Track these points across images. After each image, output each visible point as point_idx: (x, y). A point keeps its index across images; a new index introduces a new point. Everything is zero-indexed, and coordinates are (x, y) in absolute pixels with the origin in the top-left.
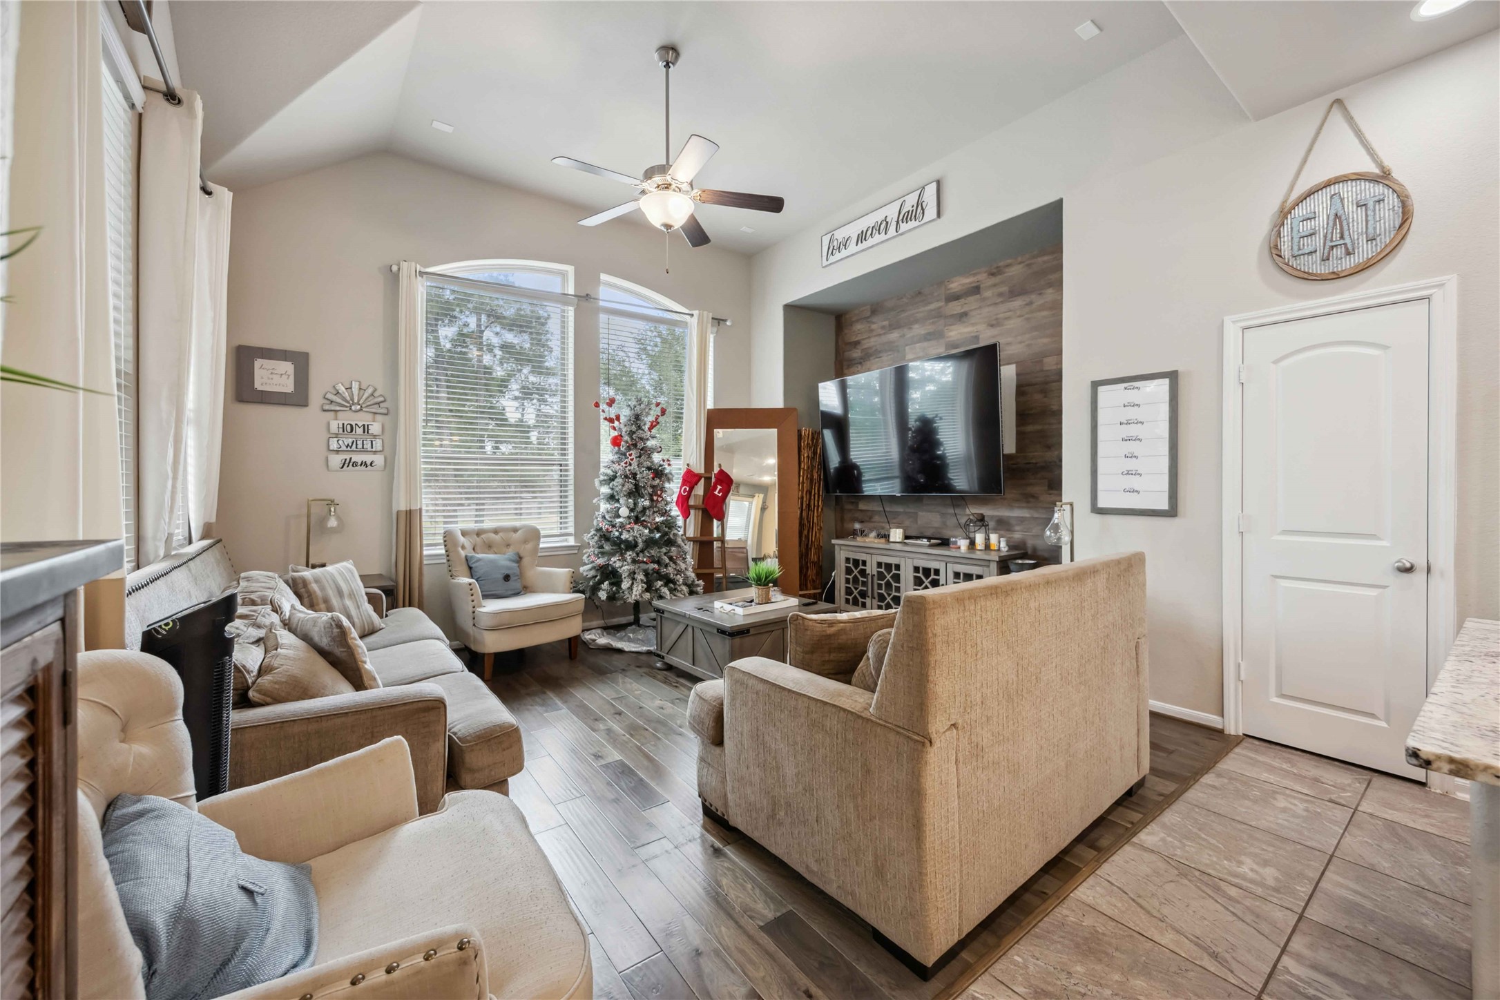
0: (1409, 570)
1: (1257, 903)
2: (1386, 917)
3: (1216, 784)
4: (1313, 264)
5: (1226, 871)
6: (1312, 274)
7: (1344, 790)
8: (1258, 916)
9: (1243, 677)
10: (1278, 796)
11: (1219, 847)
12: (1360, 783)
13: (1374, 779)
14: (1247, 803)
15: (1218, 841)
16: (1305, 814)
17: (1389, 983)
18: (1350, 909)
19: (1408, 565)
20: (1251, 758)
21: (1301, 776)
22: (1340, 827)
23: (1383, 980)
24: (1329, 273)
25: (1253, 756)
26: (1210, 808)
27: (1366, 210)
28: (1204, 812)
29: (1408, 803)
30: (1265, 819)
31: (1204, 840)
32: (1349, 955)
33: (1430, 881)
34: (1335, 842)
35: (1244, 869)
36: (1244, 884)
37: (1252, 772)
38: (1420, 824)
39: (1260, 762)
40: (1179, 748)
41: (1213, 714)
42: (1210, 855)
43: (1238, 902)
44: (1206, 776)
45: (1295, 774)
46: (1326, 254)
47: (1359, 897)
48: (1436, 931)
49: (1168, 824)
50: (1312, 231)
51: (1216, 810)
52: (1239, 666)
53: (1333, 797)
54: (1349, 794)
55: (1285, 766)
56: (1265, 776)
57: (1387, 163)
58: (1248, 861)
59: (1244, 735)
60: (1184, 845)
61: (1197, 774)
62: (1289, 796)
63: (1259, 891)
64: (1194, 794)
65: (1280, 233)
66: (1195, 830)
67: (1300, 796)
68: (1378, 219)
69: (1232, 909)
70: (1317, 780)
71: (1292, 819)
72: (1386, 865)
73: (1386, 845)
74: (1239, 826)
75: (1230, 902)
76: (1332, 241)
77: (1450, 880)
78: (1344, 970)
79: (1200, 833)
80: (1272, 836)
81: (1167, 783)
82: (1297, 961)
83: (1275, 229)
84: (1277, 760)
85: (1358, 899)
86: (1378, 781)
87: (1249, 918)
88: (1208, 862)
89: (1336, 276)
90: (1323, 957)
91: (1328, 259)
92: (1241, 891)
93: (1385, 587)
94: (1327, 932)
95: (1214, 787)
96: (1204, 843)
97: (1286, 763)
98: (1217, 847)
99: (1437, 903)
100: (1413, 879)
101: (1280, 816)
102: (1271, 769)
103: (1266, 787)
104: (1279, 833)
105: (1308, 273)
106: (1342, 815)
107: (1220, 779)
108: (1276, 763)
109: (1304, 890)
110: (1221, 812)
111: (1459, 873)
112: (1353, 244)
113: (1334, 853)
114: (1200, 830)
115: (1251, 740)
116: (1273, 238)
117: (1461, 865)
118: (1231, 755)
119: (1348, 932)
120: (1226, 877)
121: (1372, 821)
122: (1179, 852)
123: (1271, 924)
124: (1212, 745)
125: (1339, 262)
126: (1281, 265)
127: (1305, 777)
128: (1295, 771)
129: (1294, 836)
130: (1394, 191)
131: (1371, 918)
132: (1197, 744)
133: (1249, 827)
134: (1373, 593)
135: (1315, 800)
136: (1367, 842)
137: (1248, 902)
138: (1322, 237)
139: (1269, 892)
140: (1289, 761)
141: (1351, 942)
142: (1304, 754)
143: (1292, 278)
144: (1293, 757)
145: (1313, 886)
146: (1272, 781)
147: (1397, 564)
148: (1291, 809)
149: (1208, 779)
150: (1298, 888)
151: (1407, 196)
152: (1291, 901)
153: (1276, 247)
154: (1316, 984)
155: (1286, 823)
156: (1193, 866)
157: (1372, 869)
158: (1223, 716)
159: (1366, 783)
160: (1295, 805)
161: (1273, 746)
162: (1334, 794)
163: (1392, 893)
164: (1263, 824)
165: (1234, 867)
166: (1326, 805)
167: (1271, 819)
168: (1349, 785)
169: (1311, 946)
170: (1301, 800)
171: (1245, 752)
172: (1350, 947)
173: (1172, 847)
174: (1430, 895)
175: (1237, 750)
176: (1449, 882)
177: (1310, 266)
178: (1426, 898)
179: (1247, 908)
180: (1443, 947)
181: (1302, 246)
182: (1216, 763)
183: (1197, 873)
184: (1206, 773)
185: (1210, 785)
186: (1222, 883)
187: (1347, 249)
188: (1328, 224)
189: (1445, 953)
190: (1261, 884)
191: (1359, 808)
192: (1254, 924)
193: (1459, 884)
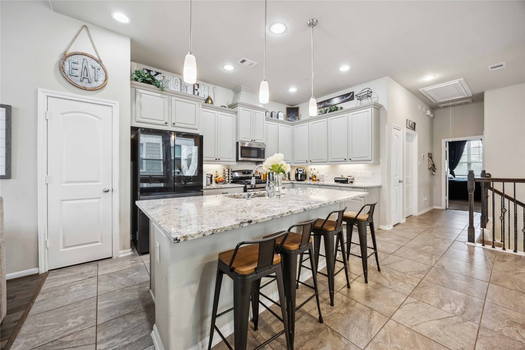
0: (108, 191)
1: (80, 334)
2: (119, 305)
3: (44, 298)
4: (77, 81)
5: (62, 332)
6: (77, 85)
7: (92, 272)
8: (83, 339)
9: (48, 246)
10: (71, 287)
11: (56, 324)
12: (95, 267)
13: (99, 263)
14: (60, 297)
15: (54, 322)
16: (83, 288)
17: (128, 324)
18: (109, 310)
19: (107, 190)
20: (55, 279)
21: (77, 275)
22: (95, 285)
23: (125, 325)
24: (83, 87)
25: (55, 277)
26: (45, 310)
27: (95, 70)
28: (43, 314)
29: (110, 265)
30: (70, 299)
31: (48, 326)
32: (115, 325)
33: (123, 285)
34: (96, 291)
35: (70, 325)
36: (72, 331)
37: (57, 284)
38: (115, 270)
39: (59, 278)
40: (17, 293)
41: (33, 268)
42: (53, 331)
43: (73, 341)
44: (37, 297)
45: (74, 275)
46: (82, 80)
47: (110, 304)
48: (131, 298)
49: (26, 333)
50: (77, 69)
51: (48, 309)
52: (46, 242)
53: (90, 276)
54: (94, 272)
55: (69, 274)
56: (63, 282)
57: (101, 58)
58: (70, 321)
59: (49, 270)
60: (38, 336)
61: (32, 300)
62: (76, 284)
63: (79, 329)
64: (34, 309)
65: (64, 63)
66: (41, 326)
67: (79, 282)
68: (98, 75)
69: (72, 346)
70: (82, 273)
71: (79, 293)
72: (112, 288)
73: (110, 282)
74: (61, 309)
75: (70, 344)
76: (84, 75)
77: (127, 281)
78: (116, 332)
79: (44, 325)
80: (75, 304)
81: (17, 314)
82: (102, 343)
83: (62, 61)
84: (66, 273)
85: (110, 305)
86: (100, 263)
87: (79, 343)
88: (53, 335)
89: (85, 89)
90: (109, 334)
91: (83, 82)
92: (72, 335)
93: (100, 198)
94: (106, 323)
95: (44, 300)
96: (48, 328)
97: (70, 273)
98: (54, 325)
99: (128, 290)
100: (120, 287)
101: (75, 294)
102: (64, 278)
103: (66, 286)
104: (78, 301)
105: (75, 84)
106: (94, 280)
107: (45, 295)
108: (65, 275)
109: (93, 316)
110: (51, 309)
111: (128, 278)
112: (91, 80)
113: (97, 295)
114: (43, 324)
115: (52, 271)
116: (61, 64)
117: (128, 275)
118: (46, 282)
119: (112, 318)
120: (64, 334)
121: (103, 277)
122: (37, 342)
123: (88, 338)
124: (34, 283)
125: (86, 84)
126: (65, 76)
127: (78, 274)
128: (74, 274)
129: (83, 298)
130: (103, 68)
131: (115, 308)
132: (27, 286)
133: (65, 307)
134: (97, 200)
135: (85, 280)
136: (105, 284)
137: (77, 337)
138: (80, 72)
139: (82, 326)
140: (70, 272)
141: (114, 321)
142: (75, 266)
143: (69, 83)
144: (70, 269)
145: (96, 311)
146: (67, 283)
147: (104, 190)
148: (78, 289)
149: (39, 298)
150: (92, 316)
151: (107, 72)
152: (91, 323)
153: (63, 68)
154: (110, 346)
155: (78, 295)
156: (47, 342)
157: (109, 292)
158: (38, 267)
159: (97, 265)
160: (79, 286)
161: (62, 269)
162: (89, 275)
163: (117, 295)
164: (70, 301)
165: (66, 328)
166: (89, 280)
167: (72, 297)
168: (93, 269)
169: (104, 334)
170: (80, 283)
171: (52, 277)
172: (114, 323)
173: (32, 342)
174: (125, 289)
175: (47, 278)
176: (128, 282)
177: (76, 81)
178: (125, 291)
179: (78, 340)
180: (134, 301)
181: (73, 72)
182: (40, 289)
183: (50, 344)
184: (37, 296)
185: (41, 301)
186: (63, 339)
187: (89, 81)
188: (82, 69)
189: (135, 303)
190: (79, 326)
191: (99, 275)
192: (83, 344)
193: (130, 281)
